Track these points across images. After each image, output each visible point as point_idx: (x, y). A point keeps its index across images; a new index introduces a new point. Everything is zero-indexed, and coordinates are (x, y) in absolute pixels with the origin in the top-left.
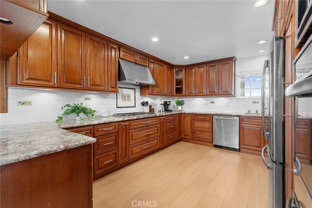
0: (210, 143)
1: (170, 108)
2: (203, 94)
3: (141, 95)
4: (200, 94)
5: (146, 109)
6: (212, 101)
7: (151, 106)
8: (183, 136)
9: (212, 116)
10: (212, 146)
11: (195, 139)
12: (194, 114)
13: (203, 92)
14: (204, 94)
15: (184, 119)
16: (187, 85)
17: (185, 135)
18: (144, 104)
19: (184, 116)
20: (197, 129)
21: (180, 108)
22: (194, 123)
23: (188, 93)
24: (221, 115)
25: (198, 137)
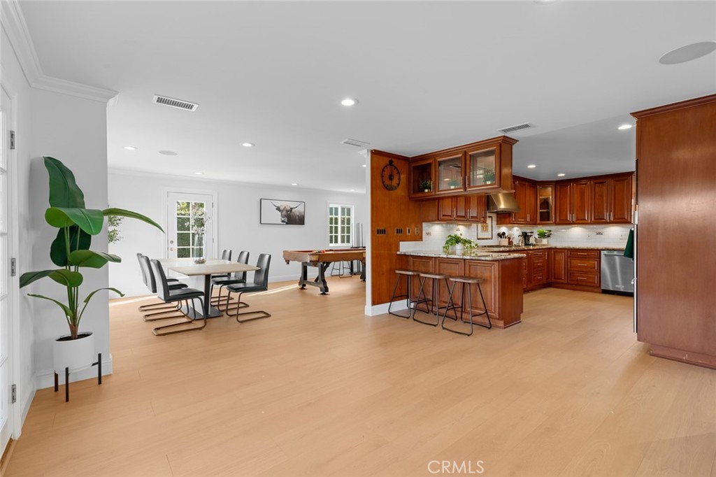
0: (597, 287)
1: (532, 240)
2: (584, 221)
3: (497, 224)
4: (580, 222)
5: (505, 242)
6: (599, 231)
7: (509, 238)
8: (553, 280)
9: (599, 251)
10: (599, 293)
11: (573, 282)
12: (572, 249)
13: (585, 219)
14: (586, 222)
15: (554, 257)
16: (558, 209)
17: (555, 278)
18: (501, 235)
19: (554, 252)
20: (576, 269)
21: (545, 241)
22: (571, 262)
23: (560, 220)
24: (614, 250)
25: (577, 281)
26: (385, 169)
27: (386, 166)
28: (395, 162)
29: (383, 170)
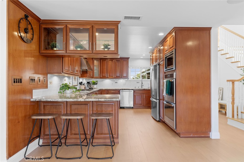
2: (112, 77)
5: (83, 87)
7: (85, 85)
9: (119, 90)
12: (109, 90)
18: (81, 83)
19: (101, 91)
21: (96, 87)
23: (102, 76)
26: (21, 21)
27: (21, 19)
28: (30, 18)
29: (20, 22)
